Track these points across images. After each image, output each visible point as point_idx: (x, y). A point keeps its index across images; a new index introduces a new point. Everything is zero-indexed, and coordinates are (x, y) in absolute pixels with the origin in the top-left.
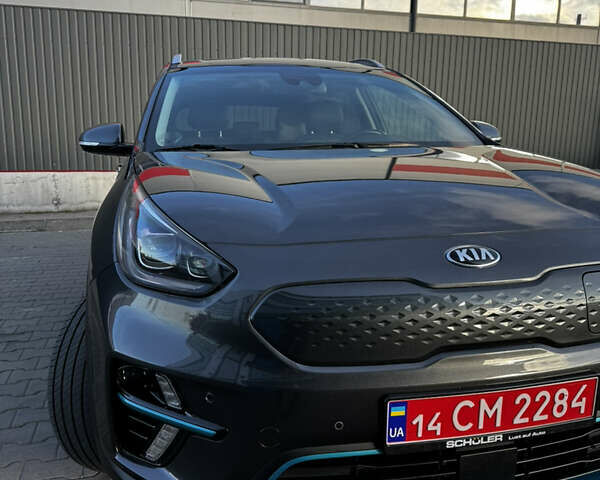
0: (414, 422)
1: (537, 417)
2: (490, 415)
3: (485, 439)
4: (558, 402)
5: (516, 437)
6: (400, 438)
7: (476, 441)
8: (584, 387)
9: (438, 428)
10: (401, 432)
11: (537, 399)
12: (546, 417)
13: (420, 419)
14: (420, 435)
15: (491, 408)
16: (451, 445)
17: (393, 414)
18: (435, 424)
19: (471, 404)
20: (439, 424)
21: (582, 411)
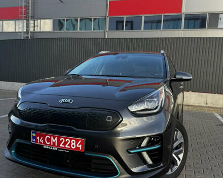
1: (66, 146)
2: (54, 142)
3: (53, 148)
4: (72, 144)
5: (61, 150)
6: (34, 142)
7: (50, 148)
8: (80, 141)
11: (66, 141)
12: (69, 147)
13: (38, 138)
14: (38, 142)
15: (54, 140)
16: (45, 147)
17: (33, 135)
19: (49, 137)
20: (42, 141)
21: (81, 149)
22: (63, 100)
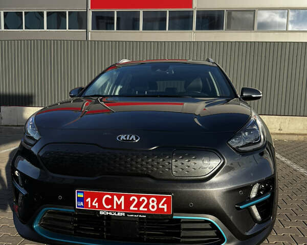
0: (87, 201)
1: (141, 209)
2: (119, 203)
3: (117, 213)
4: (151, 204)
5: (131, 216)
6: (82, 206)
7: (113, 213)
8: (165, 199)
9: (97, 205)
10: (82, 204)
11: (141, 200)
12: (146, 209)
13: (89, 200)
14: (89, 206)
15: (119, 200)
16: (101, 213)
17: (79, 196)
18: (95, 203)
19: (110, 197)
20: (97, 203)
21: (165, 210)
22: (123, 137)
